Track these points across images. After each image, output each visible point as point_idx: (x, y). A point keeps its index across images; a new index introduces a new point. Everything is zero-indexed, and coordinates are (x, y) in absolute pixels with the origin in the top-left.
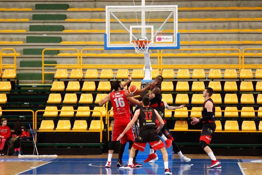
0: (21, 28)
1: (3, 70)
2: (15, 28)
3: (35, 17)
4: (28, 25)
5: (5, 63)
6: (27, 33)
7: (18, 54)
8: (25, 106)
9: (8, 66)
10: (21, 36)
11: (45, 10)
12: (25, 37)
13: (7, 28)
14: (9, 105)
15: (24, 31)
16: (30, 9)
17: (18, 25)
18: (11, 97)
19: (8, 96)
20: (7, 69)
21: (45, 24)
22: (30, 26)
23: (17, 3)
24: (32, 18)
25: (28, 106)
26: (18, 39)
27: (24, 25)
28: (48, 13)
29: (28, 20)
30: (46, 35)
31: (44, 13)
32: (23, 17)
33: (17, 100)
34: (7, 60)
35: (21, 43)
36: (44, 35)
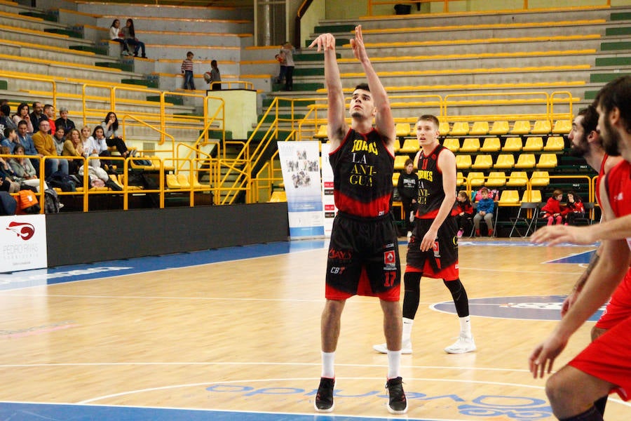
0: (585, 63)
1: (555, 121)
2: (576, 63)
3: (605, 47)
4: (594, 58)
5: (559, 111)
6: (592, 69)
7: (577, 99)
8: (582, 170)
9: (562, 115)
10: (582, 74)
11: (619, 36)
12: (588, 74)
13: (565, 63)
14: (561, 169)
15: (587, 67)
16: (598, 36)
17: (580, 59)
18: (563, 158)
19: (559, 157)
20: (561, 119)
21: (619, 56)
22: (596, 59)
23: (580, 28)
24: (600, 46)
25: (586, 170)
26: (579, 79)
27: (588, 58)
28: (623, 41)
29: (593, 51)
30: (618, 71)
31: (618, 41)
32: (588, 47)
33: (571, 163)
34: (561, 107)
35: (582, 83)
36: (615, 72)
